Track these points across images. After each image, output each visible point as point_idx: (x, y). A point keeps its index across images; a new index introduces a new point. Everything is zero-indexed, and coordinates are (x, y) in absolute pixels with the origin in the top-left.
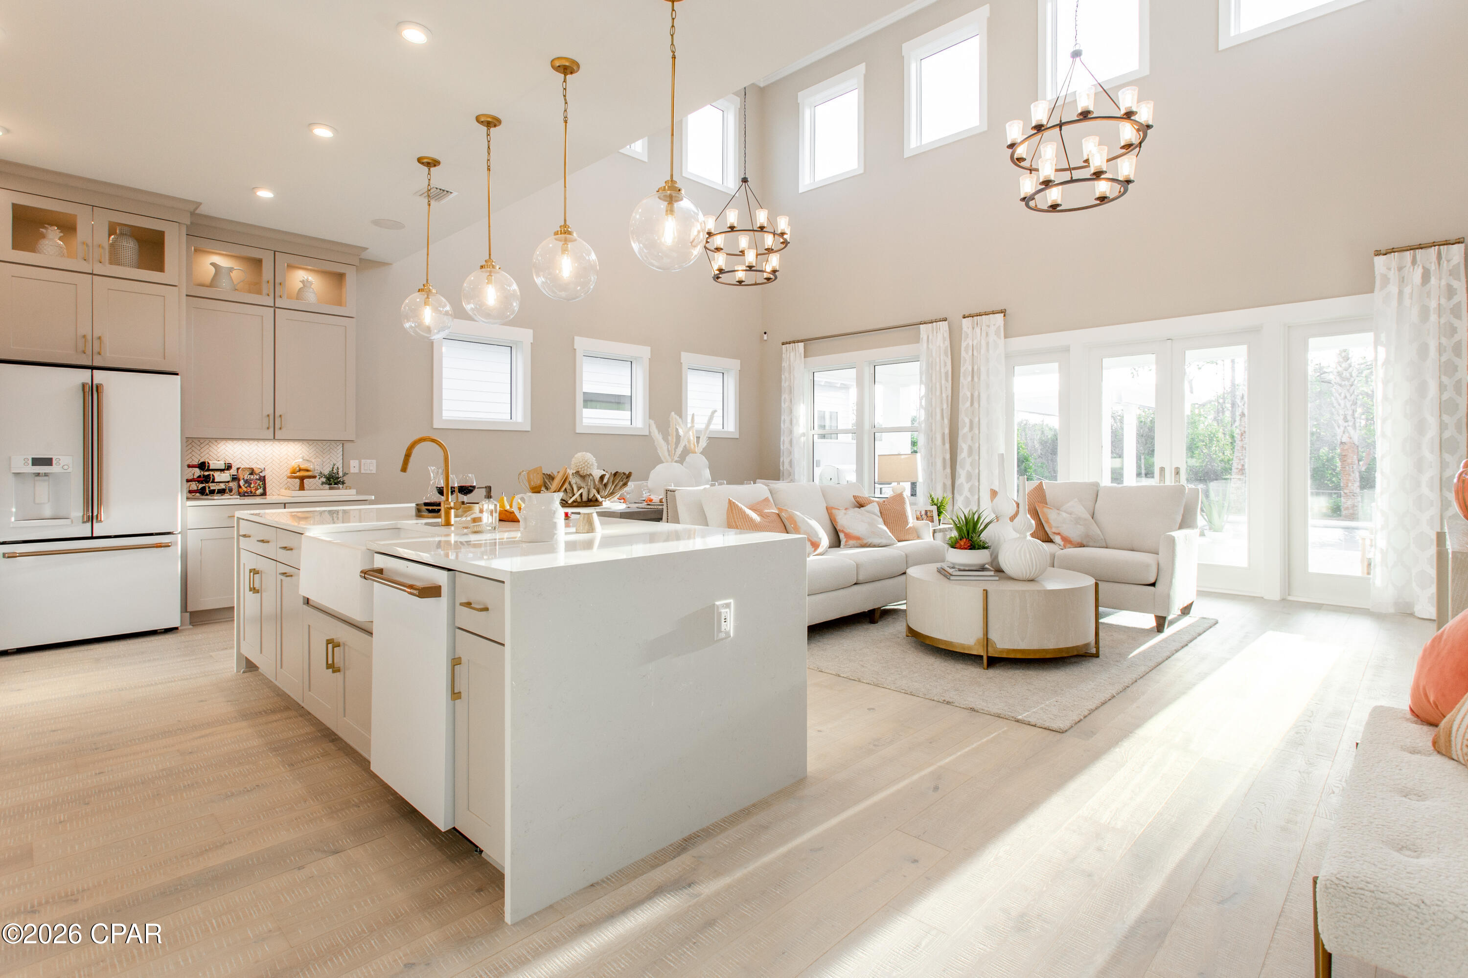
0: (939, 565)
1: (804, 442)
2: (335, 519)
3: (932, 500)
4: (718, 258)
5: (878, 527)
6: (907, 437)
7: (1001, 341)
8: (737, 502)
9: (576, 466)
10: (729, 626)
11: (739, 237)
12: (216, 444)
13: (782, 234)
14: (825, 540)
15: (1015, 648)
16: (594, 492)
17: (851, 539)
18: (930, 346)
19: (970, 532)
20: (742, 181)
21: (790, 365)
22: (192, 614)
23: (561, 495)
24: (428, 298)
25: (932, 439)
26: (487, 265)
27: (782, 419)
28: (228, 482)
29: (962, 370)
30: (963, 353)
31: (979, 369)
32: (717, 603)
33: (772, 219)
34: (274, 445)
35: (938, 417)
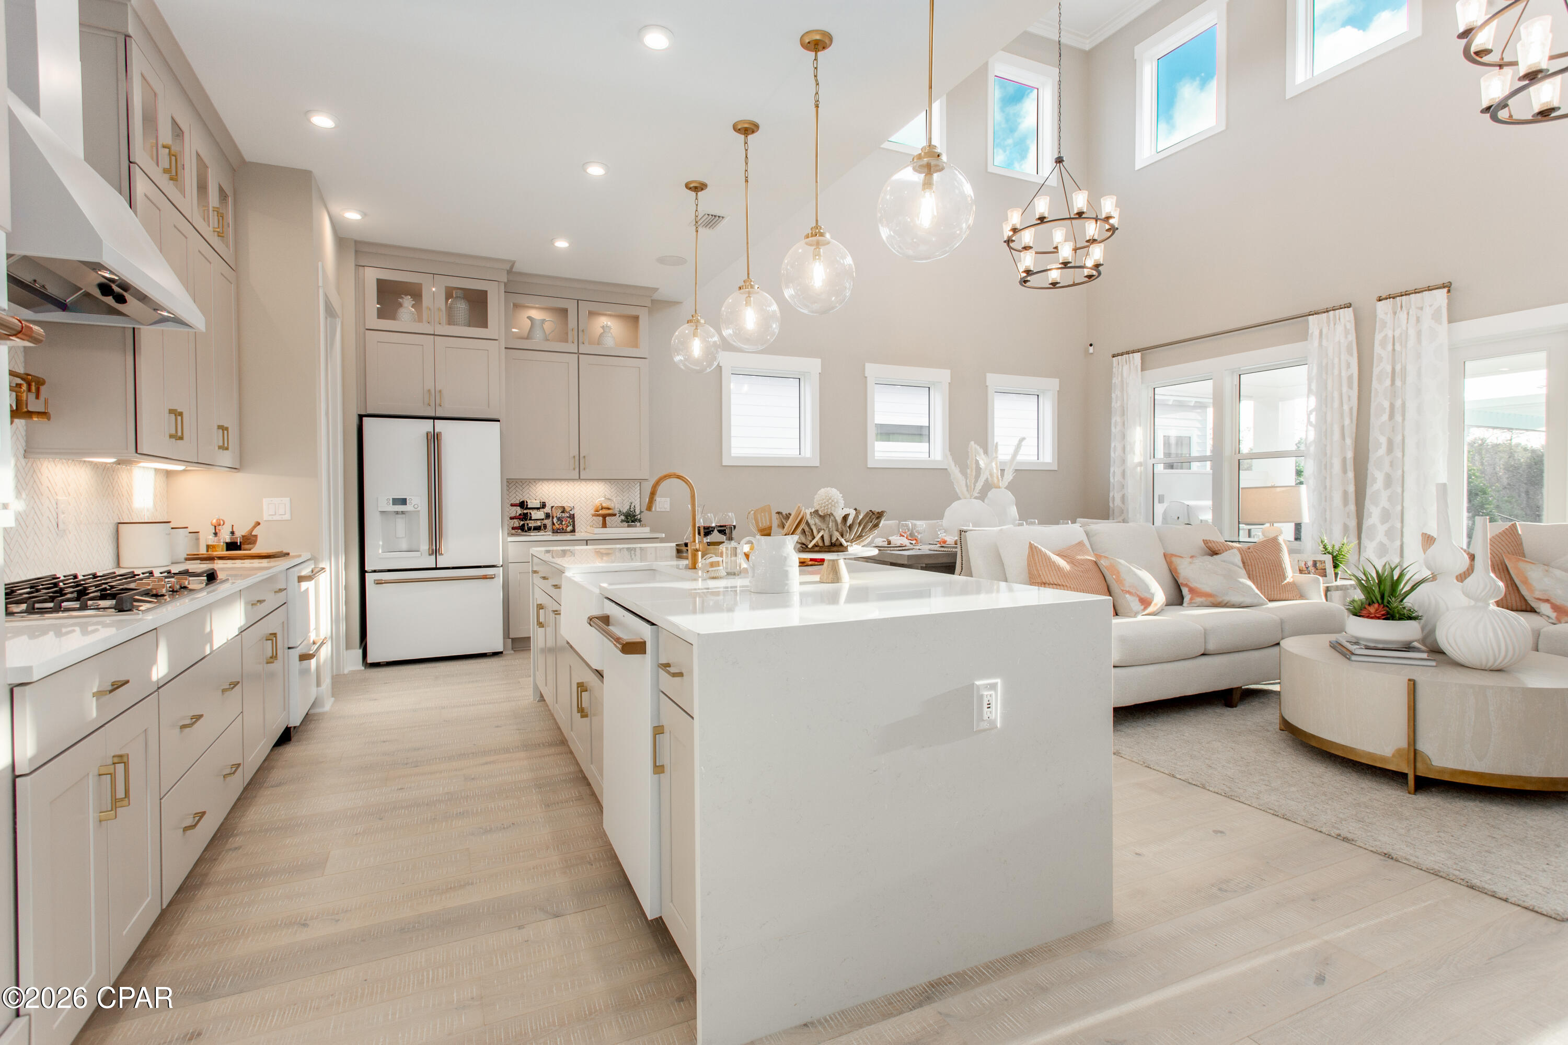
0: (1333, 637)
1: (1141, 472)
2: (633, 556)
3: (1325, 547)
4: (1025, 257)
5: (1240, 583)
6: (1289, 465)
7: (1443, 328)
8: (1039, 547)
9: (819, 504)
10: (996, 713)
11: (1053, 231)
12: (535, 484)
13: (1107, 218)
14: (1160, 597)
15: (1466, 769)
16: (836, 535)
17: (1198, 596)
18: (1324, 343)
19: (1386, 595)
20: (1056, 162)
21: (1122, 381)
22: (514, 640)
23: (796, 538)
24: (696, 329)
25: (1326, 465)
26: (746, 286)
27: (1113, 445)
28: (543, 519)
29: (1376, 371)
30: (1378, 349)
31: (1404, 369)
32: (978, 683)
33: (1093, 201)
34: (581, 484)
35: (1337, 436)
